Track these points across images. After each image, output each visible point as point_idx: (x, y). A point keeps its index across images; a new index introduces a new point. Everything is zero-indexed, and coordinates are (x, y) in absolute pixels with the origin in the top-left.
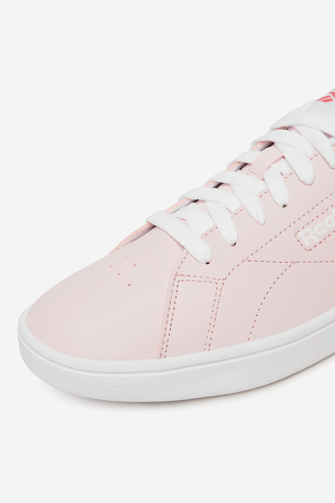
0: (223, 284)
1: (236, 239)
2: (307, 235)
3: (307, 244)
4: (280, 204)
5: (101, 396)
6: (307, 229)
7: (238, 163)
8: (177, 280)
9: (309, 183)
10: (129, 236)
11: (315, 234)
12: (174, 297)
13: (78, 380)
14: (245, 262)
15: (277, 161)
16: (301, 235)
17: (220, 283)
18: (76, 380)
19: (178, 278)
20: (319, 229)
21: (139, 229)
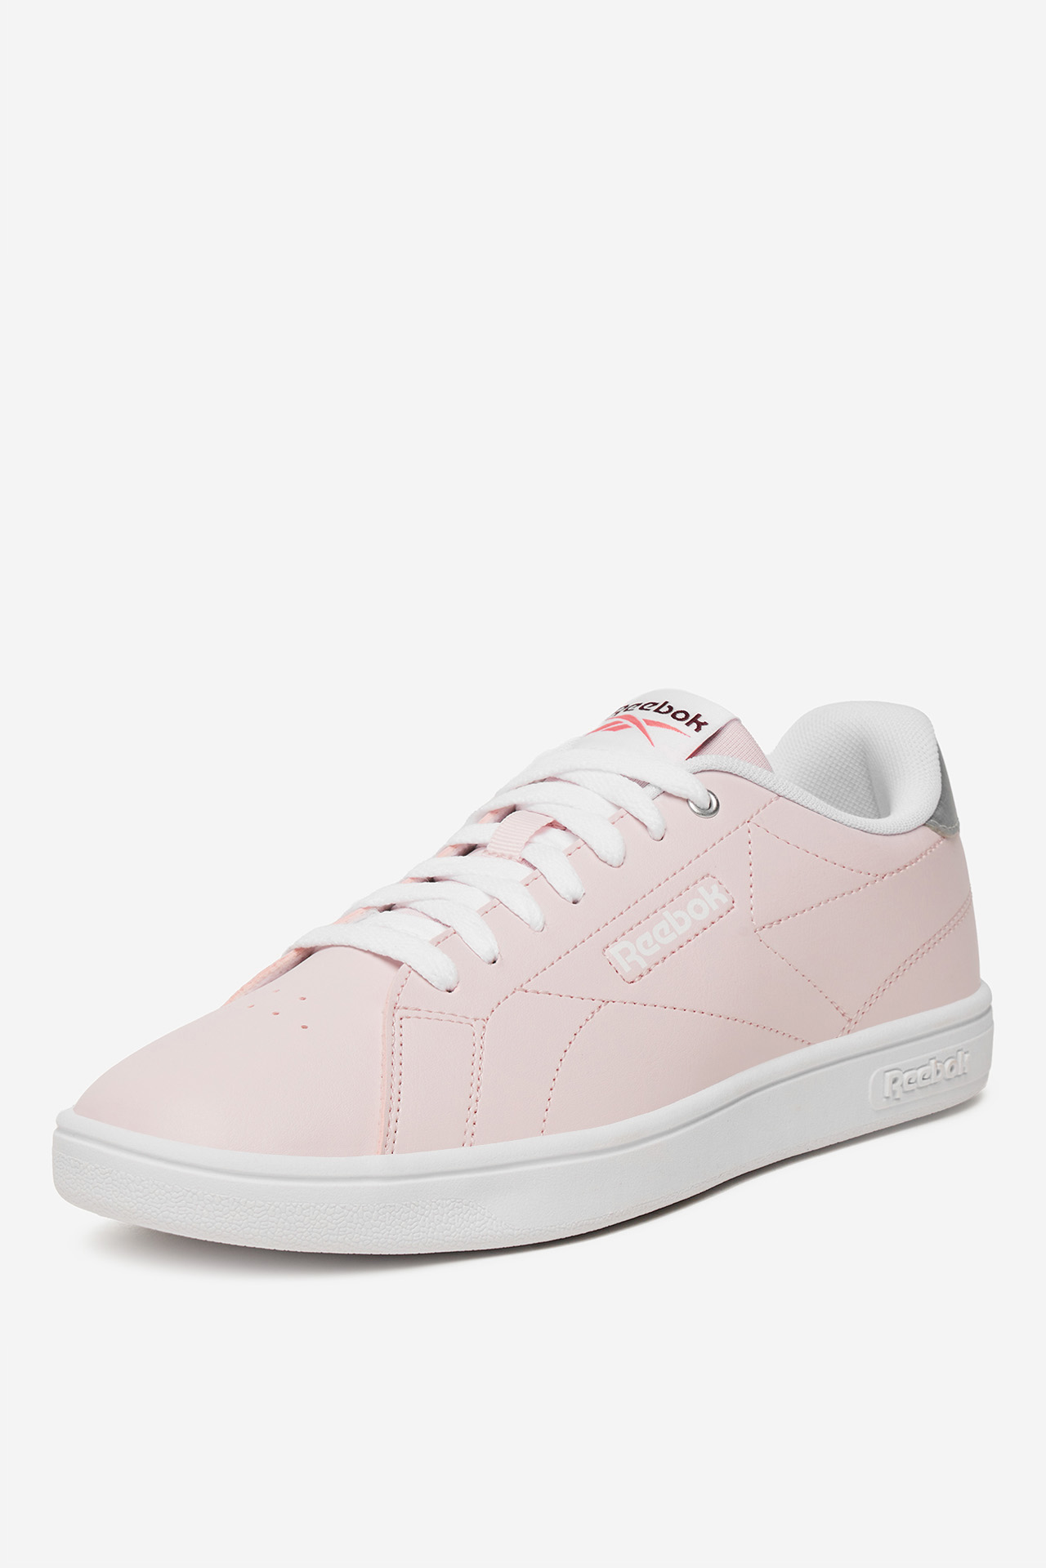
0: (484, 1027)
1: (496, 951)
2: (625, 953)
3: (626, 969)
4: (567, 896)
5: (269, 1233)
6: (623, 944)
7: (453, 848)
8: (397, 1016)
9: (615, 863)
10: (254, 978)
11: (638, 953)
12: (397, 1045)
13: (226, 1196)
14: (517, 992)
15: (538, 832)
16: (613, 951)
17: (478, 1025)
18: (222, 1196)
19: (399, 1013)
20: (645, 944)
21: (274, 965)
